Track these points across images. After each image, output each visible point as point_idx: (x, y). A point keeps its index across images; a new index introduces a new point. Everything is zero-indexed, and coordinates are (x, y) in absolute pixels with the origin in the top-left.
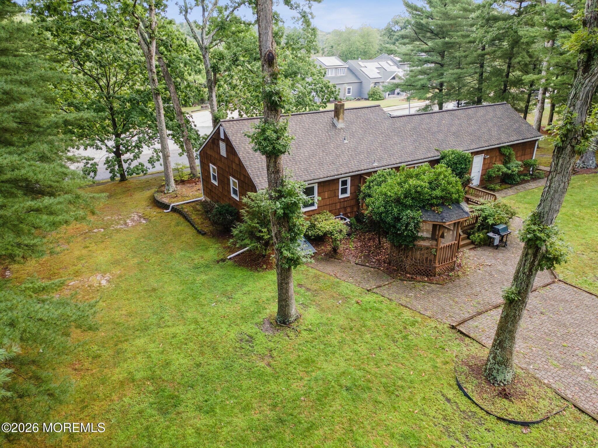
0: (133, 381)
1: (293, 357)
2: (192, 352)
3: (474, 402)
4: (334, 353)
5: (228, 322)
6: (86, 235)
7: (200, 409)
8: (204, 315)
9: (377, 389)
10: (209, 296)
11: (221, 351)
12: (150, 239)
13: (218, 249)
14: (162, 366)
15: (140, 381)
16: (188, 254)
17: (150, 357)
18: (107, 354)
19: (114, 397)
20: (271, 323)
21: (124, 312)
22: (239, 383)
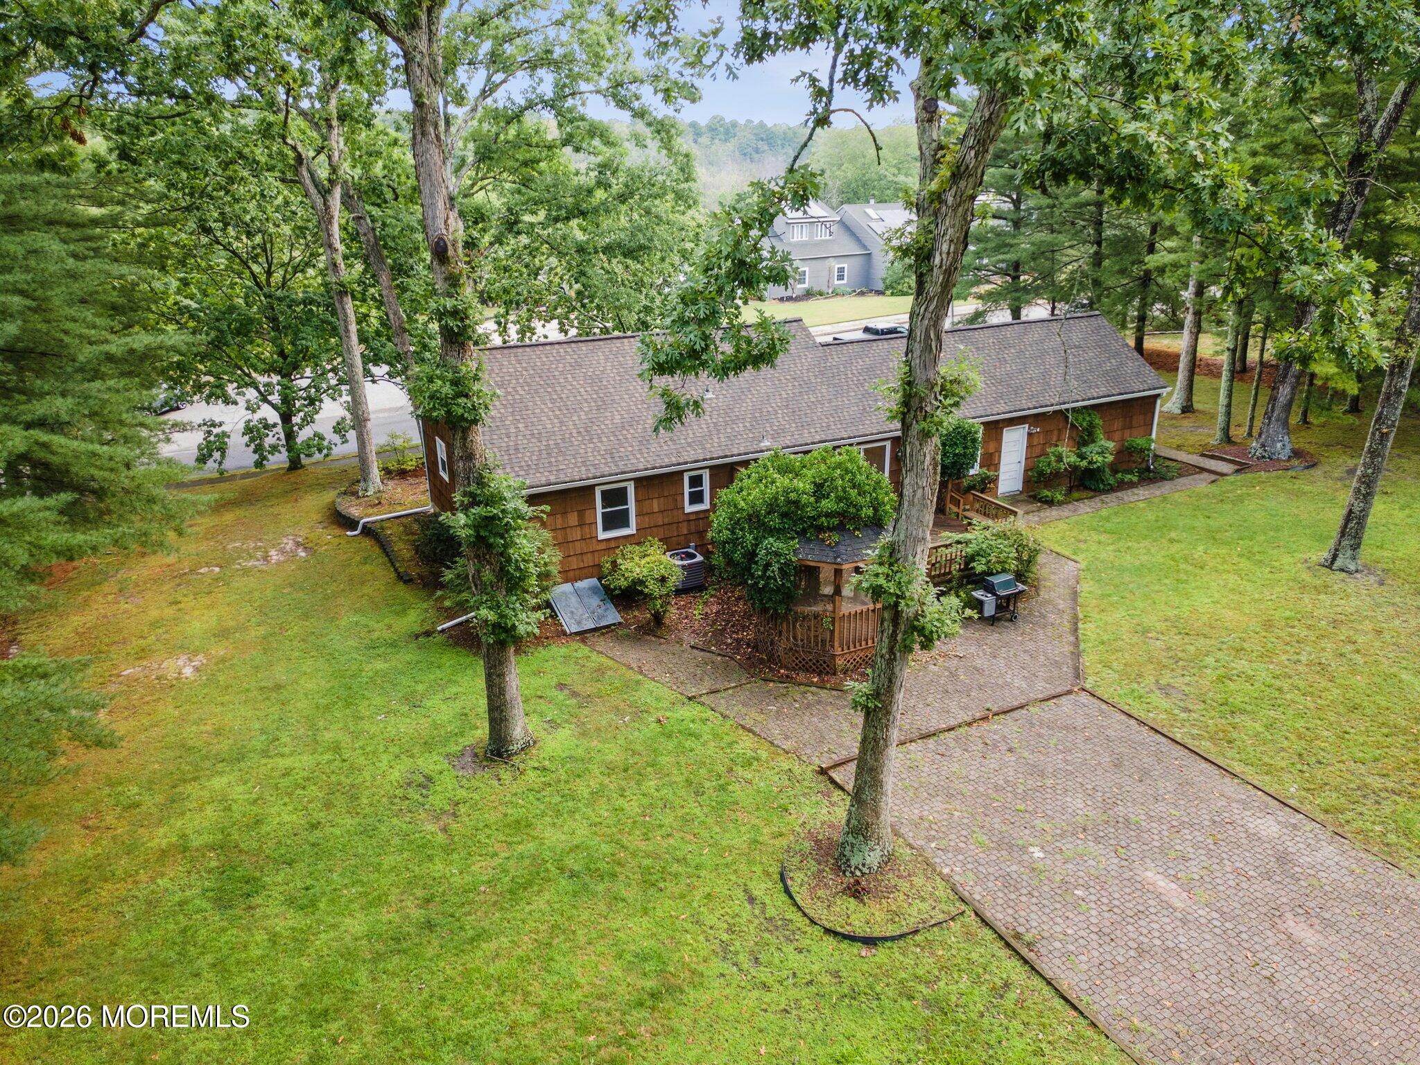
0: (186, 849)
1: (492, 817)
2: (310, 802)
3: (795, 904)
4: (572, 812)
5: (396, 750)
6: (180, 578)
7: (291, 901)
8: (355, 736)
9: (627, 877)
10: (378, 701)
11: (365, 801)
12: (302, 589)
13: (426, 611)
14: (247, 826)
15: (197, 850)
16: (363, 620)
17: (230, 810)
18: (150, 802)
19: (143, 876)
20: (476, 755)
21: (209, 728)
22: (378, 860)
